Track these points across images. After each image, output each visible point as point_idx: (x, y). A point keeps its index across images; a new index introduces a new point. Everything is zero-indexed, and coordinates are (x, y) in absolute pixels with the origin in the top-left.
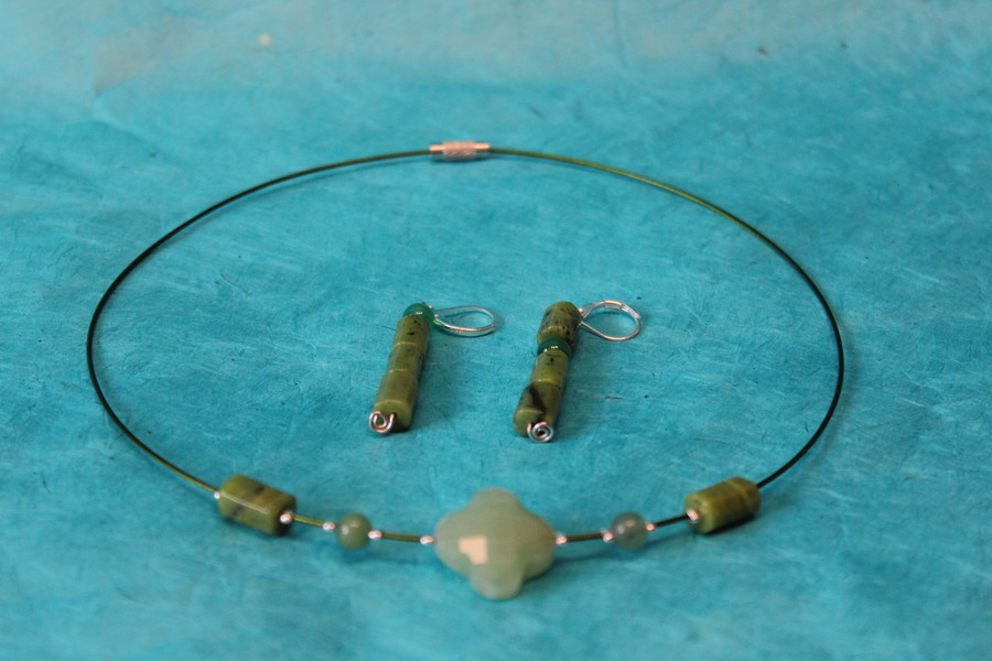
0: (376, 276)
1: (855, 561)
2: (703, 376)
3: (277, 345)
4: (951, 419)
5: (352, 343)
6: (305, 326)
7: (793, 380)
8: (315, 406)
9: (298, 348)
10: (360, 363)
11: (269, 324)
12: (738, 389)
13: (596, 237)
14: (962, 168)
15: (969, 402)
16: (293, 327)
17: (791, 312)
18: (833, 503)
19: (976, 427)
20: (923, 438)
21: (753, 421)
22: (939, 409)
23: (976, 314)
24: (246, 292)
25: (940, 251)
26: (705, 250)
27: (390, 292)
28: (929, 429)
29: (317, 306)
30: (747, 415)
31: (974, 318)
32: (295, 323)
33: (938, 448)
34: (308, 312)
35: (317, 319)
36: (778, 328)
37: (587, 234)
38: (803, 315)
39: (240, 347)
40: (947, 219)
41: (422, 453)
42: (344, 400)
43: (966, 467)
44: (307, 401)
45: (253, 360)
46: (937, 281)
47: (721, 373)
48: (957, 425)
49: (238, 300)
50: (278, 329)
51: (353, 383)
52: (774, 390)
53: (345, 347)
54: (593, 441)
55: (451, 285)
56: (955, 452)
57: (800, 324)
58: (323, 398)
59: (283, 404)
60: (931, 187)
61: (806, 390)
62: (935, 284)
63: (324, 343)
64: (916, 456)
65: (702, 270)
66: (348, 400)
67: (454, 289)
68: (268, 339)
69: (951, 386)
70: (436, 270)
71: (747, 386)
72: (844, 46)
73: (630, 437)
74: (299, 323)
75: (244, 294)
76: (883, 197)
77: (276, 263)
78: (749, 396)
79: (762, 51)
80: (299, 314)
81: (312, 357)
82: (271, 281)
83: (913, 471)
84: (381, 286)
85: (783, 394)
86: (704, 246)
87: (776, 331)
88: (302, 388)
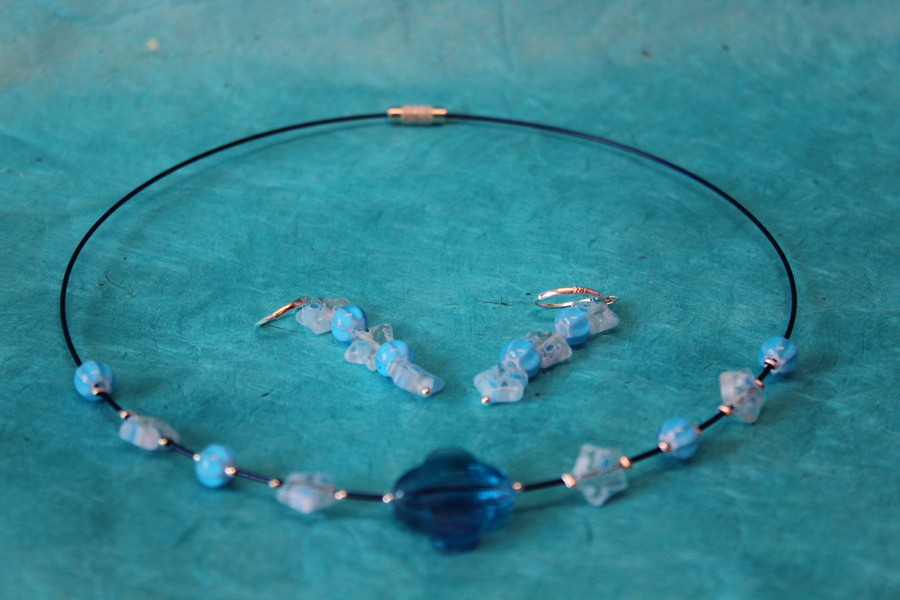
0: (263, 276)
1: (755, 564)
2: (595, 373)
3: (161, 347)
4: (846, 413)
5: (237, 343)
6: (190, 327)
7: (685, 376)
8: (198, 410)
9: (183, 350)
10: (246, 363)
11: (153, 326)
12: (631, 386)
13: (485, 234)
14: (846, 164)
15: (864, 395)
16: (178, 328)
17: (681, 307)
18: (730, 502)
19: (872, 421)
20: (819, 432)
21: (646, 419)
22: (834, 404)
23: (866, 306)
24: (130, 294)
25: (828, 244)
26: (594, 245)
27: (277, 291)
28: (825, 423)
29: (203, 307)
30: (640, 413)
31: (864, 310)
32: (180, 324)
33: (834, 443)
34: (193, 313)
35: (203, 320)
36: (669, 323)
37: (476, 231)
38: (694, 309)
39: (123, 350)
40: (832, 212)
41: (308, 455)
42: (229, 403)
43: (864, 462)
44: (191, 404)
45: (136, 363)
46: (826, 273)
47: (612, 370)
48: (853, 418)
49: (122, 302)
50: (162, 331)
51: (238, 384)
52: (667, 387)
53: (230, 347)
54: (484, 440)
55: (338, 284)
56: (852, 447)
57: (691, 318)
58: (208, 401)
59: (166, 407)
60: (816, 182)
61: (699, 385)
62: (825, 276)
63: (208, 344)
64: (813, 452)
65: (591, 266)
66: (233, 402)
67: (342, 288)
68: (152, 342)
69: (845, 380)
70: (324, 269)
71: (638, 383)
72: (726, 48)
73: (522, 436)
74: (184, 325)
75: (128, 296)
76: (769, 192)
77: (162, 265)
78: (641, 393)
79: (645, 53)
80: (183, 316)
81: (197, 358)
82: (156, 282)
83: (809, 466)
84: (266, 286)
85: (675, 390)
86: (592, 241)
87: (668, 326)
88: (186, 391)
